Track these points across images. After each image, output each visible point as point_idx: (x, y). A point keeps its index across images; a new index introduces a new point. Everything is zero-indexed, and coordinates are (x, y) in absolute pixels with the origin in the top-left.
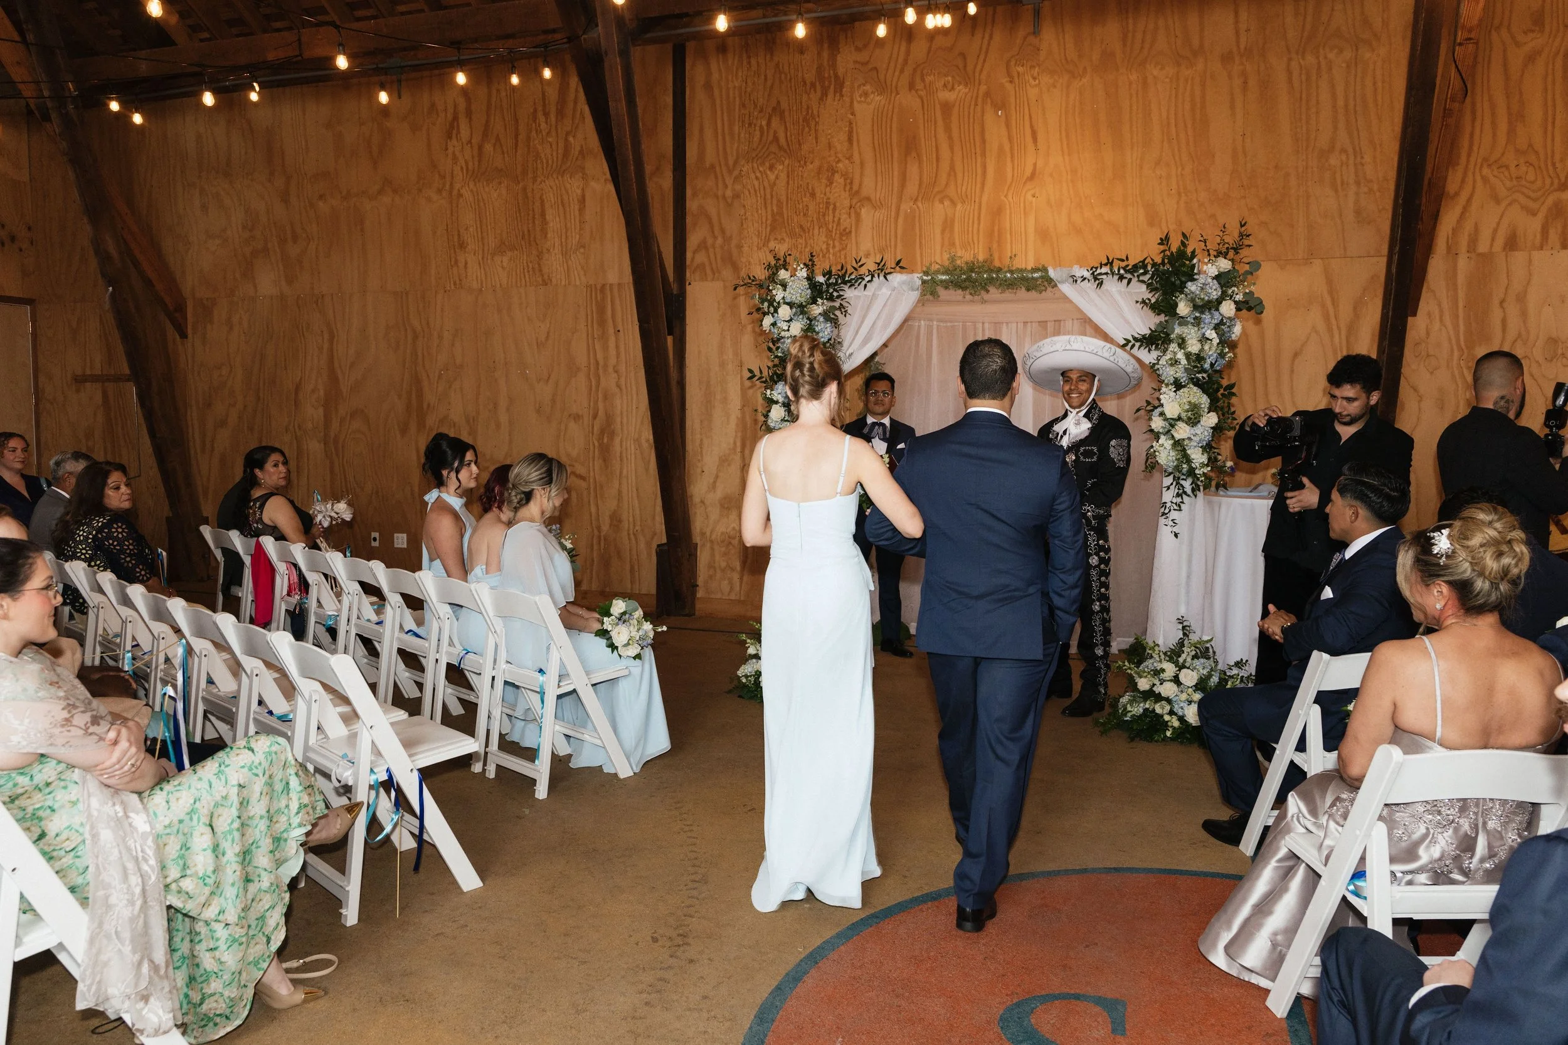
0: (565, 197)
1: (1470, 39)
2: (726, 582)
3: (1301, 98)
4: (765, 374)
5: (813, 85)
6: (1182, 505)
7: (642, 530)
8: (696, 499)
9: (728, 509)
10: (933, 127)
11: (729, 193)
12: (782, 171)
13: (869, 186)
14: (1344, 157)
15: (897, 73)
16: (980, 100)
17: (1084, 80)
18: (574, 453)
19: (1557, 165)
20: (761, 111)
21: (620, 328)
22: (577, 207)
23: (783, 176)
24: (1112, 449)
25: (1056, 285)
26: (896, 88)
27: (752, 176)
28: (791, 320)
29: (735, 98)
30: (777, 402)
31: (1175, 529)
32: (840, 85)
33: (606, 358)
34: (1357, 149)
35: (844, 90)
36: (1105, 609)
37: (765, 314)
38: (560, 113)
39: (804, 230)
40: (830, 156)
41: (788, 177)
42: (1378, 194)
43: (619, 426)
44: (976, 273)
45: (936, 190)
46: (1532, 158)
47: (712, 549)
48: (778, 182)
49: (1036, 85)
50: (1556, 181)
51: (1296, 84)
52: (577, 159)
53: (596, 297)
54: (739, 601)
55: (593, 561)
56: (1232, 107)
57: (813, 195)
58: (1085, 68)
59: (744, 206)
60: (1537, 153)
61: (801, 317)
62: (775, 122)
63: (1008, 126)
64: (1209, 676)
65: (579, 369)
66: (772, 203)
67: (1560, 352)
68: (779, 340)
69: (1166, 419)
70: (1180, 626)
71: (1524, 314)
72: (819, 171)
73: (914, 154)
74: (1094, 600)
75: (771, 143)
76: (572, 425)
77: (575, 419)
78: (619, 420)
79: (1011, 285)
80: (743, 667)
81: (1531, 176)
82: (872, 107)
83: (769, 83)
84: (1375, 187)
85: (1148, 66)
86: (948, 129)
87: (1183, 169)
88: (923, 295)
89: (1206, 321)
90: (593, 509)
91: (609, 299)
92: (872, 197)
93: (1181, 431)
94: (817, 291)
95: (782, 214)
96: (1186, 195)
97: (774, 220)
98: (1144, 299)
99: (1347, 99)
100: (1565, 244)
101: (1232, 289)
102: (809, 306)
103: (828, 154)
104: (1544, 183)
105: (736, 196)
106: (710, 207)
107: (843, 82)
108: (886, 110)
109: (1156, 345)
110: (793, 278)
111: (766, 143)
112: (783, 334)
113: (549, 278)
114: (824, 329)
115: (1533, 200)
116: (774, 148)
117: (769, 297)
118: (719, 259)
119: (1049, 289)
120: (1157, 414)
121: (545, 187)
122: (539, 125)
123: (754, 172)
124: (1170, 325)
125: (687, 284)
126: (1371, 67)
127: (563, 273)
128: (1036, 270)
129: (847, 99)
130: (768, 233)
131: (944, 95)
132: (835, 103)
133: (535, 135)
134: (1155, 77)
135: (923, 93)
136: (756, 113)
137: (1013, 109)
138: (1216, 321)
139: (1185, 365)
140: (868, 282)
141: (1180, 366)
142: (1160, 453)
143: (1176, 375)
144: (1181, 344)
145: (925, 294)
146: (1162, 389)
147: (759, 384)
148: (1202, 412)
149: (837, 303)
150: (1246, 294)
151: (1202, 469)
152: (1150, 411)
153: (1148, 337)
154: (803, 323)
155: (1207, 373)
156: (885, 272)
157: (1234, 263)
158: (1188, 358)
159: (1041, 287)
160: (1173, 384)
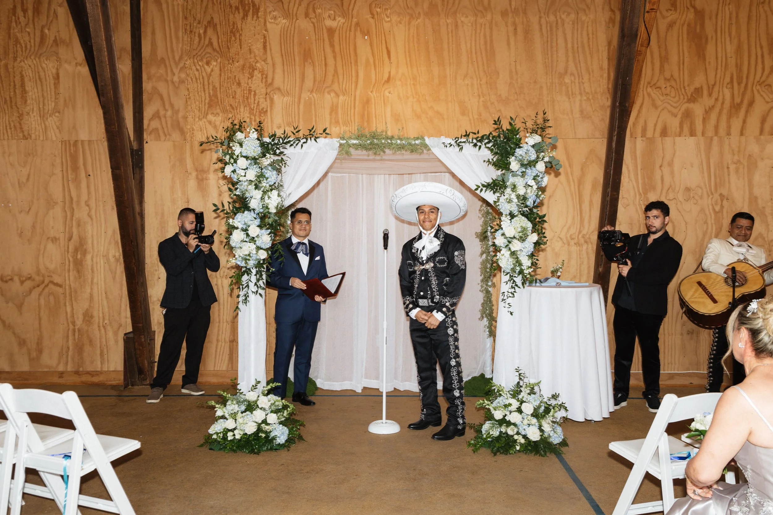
0: (42, 74)
1: (653, 9)
3: (547, 41)
5: (237, 8)
7: (110, 323)
8: (155, 299)
10: (322, 45)
11: (176, 79)
12: (216, 66)
13: (278, 81)
14: (573, 78)
15: (297, 5)
16: (353, 29)
17: (419, 21)
18: (52, 267)
19: (687, 88)
20: (199, 23)
21: (91, 174)
22: (52, 82)
23: (217, 69)
24: (456, 258)
25: (429, 149)
26: (296, 14)
27: (194, 68)
28: (247, 168)
29: (179, 12)
30: (237, 228)
31: (511, 310)
32: (256, 11)
33: (79, 196)
34: (580, 74)
35: (260, 14)
36: (458, 364)
37: (226, 164)
38: (37, 11)
39: (233, 108)
40: (250, 58)
41: (221, 70)
42: (592, 101)
43: (90, 245)
44: (376, 139)
45: (325, 85)
46: (673, 83)
48: (212, 74)
49: (388, 22)
50: (686, 97)
51: (545, 33)
52: (52, 46)
53: (70, 150)
55: (68, 348)
56: (508, 44)
57: (239, 84)
58: (419, 13)
59: (188, 89)
60: (675, 80)
61: (255, 166)
62: (210, 31)
63: (371, 45)
64: (539, 407)
65: (56, 203)
66: (209, 88)
67: (692, 195)
68: (237, 183)
69: (506, 238)
70: (517, 374)
71: (672, 173)
72: (243, 68)
73: (309, 61)
74: (451, 358)
75: (207, 46)
76: (51, 246)
77: (52, 240)
78: (90, 241)
79: (401, 147)
80: (213, 427)
81: (673, 94)
82: (280, 26)
83: (205, 3)
84: (591, 97)
85: (458, 15)
86: (332, 46)
87: (481, 81)
88: (340, 154)
89: (529, 174)
90: (69, 309)
91: (81, 151)
92: (282, 88)
93: (515, 245)
94: (266, 149)
95: (216, 96)
96: (483, 97)
97: (211, 100)
98: (489, 160)
99: (573, 44)
100: (692, 134)
101: (543, 154)
102: (260, 159)
103: (249, 57)
104: (680, 98)
105: (182, 82)
106: (162, 87)
107: (259, 8)
108: (289, 29)
109: (497, 189)
110: (247, 139)
111: (203, 46)
112: (241, 179)
113: (29, 134)
114: (271, 176)
115: (674, 107)
116: (209, 50)
117: (230, 152)
118: (169, 126)
119: (425, 151)
120: (500, 235)
121: (24, 65)
122: (19, 18)
123: (195, 65)
124: (506, 176)
125: (145, 142)
126: (586, 25)
127: (41, 131)
128: (418, 138)
129: (262, 20)
130: (206, 109)
131: (329, 23)
132: (253, 22)
133: (15, 26)
134: (462, 22)
135: (314, 20)
136: (195, 24)
137: (374, 36)
138: (534, 174)
139: (516, 202)
140: (304, 143)
141: (513, 203)
142: (501, 260)
143: (510, 209)
144: (513, 189)
145: (342, 153)
146: (502, 218)
147: (222, 215)
148: (528, 233)
149: (280, 157)
150: (550, 157)
151: (528, 270)
152: (493, 232)
153: (491, 184)
154: (256, 171)
155: (528, 208)
156: (315, 137)
157: (542, 137)
158: (518, 198)
159: (420, 151)
160: (509, 215)
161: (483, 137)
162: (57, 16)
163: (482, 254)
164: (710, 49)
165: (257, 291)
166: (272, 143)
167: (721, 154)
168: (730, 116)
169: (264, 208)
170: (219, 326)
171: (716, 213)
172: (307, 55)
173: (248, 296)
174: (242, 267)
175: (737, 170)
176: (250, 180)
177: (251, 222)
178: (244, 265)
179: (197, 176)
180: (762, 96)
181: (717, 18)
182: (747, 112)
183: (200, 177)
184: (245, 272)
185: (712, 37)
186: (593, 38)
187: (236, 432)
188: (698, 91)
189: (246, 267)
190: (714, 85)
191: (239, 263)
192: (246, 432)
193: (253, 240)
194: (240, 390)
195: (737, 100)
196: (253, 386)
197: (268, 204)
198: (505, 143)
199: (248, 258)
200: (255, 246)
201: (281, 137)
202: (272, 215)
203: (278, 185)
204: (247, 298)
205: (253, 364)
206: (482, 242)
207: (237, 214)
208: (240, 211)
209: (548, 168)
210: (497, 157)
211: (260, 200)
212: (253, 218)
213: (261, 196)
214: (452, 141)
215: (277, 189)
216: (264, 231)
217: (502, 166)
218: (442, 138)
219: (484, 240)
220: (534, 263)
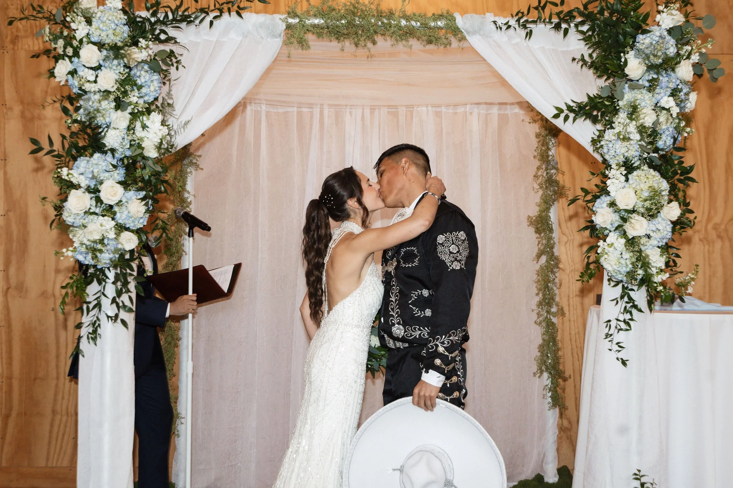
4: (57, 146)
6: (630, 322)
24: (439, 248)
25: (463, 39)
28: (100, 67)
30: (77, 187)
31: (620, 355)
37: (57, 58)
44: (359, 17)
61: (115, 62)
68: (79, 96)
69: (617, 211)
70: (637, 483)
79: (407, 34)
88: (287, 43)
89: (663, 85)
93: (637, 226)
94: (139, 29)
98: (582, 55)
101: (689, 48)
102: (126, 48)
109: (597, 116)
110: (101, 8)
112: (87, 87)
114: (150, 83)
117: (65, 33)
119: (455, 43)
120: (605, 205)
124: (618, 89)
128: (441, 17)
138: (672, 85)
139: (638, 141)
140: (215, 18)
141: (632, 142)
142: (606, 256)
143: (626, 154)
144: (632, 114)
145: (291, 43)
146: (607, 172)
147: (48, 161)
148: (663, 201)
149: (167, 48)
150: (701, 54)
151: (660, 276)
152: (589, 201)
153: (586, 105)
154: (117, 72)
155: (661, 153)
156: (238, 7)
157: (686, 15)
158: (640, 132)
159: (445, 41)
160: (623, 166)
161: (570, 12)
163: (539, 256)
165: (117, 316)
166: (153, 20)
169: (133, 148)
170: (57, 386)
173: (99, 325)
174: (88, 267)
176: (106, 91)
177: (107, 174)
178: (93, 262)
179: (23, 113)
183: (28, 114)
184: (93, 276)
189: (95, 266)
191: (81, 258)
193: (109, 211)
197: (141, 139)
198: (615, 25)
199: (99, 246)
200: (113, 223)
201: (169, 7)
202: (150, 163)
203: (163, 103)
204: (96, 329)
205: (106, 462)
206: (540, 234)
207: (79, 159)
208: (84, 153)
209: (698, 75)
210: (597, 51)
211: (125, 132)
212: (111, 167)
213: (128, 123)
214: (509, 19)
215: (161, 110)
216: (131, 194)
217: (608, 70)
218: (488, 15)
219: (544, 230)
220: (671, 263)
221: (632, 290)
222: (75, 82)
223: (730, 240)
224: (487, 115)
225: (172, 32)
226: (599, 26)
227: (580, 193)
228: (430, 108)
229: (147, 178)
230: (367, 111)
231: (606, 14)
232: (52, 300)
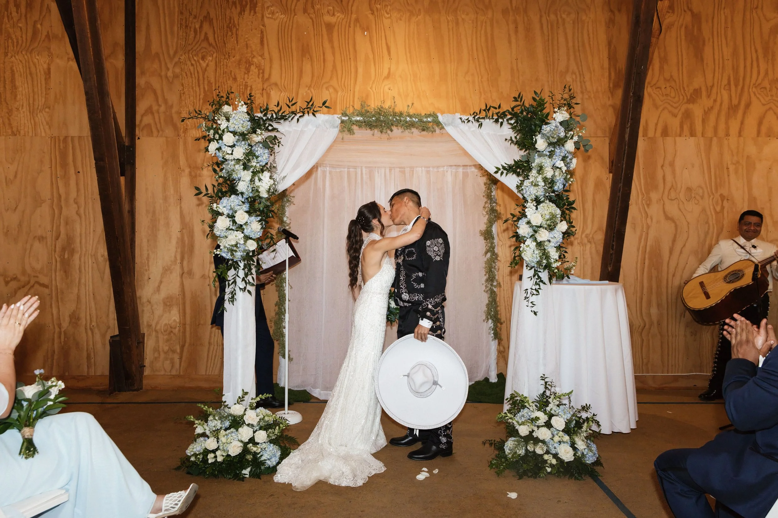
0: (33, 69)
2: (168, 362)
3: (548, 39)
4: (210, 191)
5: (234, 3)
6: (539, 290)
7: (98, 325)
8: (144, 300)
9: (170, 306)
10: (321, 40)
11: (170, 74)
12: (211, 61)
13: (275, 77)
14: (574, 77)
16: (352, 25)
17: (419, 17)
18: (38, 267)
19: (686, 89)
21: (81, 170)
22: (43, 77)
23: (212, 64)
24: (428, 248)
25: (443, 128)
26: (294, 10)
27: (189, 63)
28: (234, 145)
29: (174, 7)
30: (222, 214)
31: (533, 309)
32: (254, 7)
33: (67, 194)
34: (581, 72)
35: (257, 9)
37: (210, 141)
38: (30, 6)
40: (247, 53)
41: (216, 65)
42: (593, 100)
43: (78, 244)
44: (383, 116)
45: (324, 81)
46: (673, 84)
47: (157, 337)
48: (207, 68)
49: (388, 18)
50: (685, 98)
51: (545, 32)
52: (44, 41)
53: (59, 146)
54: (179, 376)
55: (54, 352)
57: (235, 79)
58: (420, 10)
59: (183, 85)
60: (675, 81)
61: (243, 143)
62: (206, 27)
63: (371, 42)
64: (570, 421)
65: (44, 201)
66: (204, 83)
68: (223, 162)
69: (532, 226)
70: (543, 382)
71: (674, 172)
72: (239, 62)
73: (307, 56)
75: (203, 41)
76: (37, 244)
77: (39, 240)
78: (78, 240)
79: (410, 125)
80: (191, 447)
81: (673, 94)
82: (277, 21)
84: (592, 96)
85: (458, 12)
86: (331, 41)
87: (482, 78)
88: (342, 131)
89: (558, 154)
90: (55, 311)
91: (71, 148)
92: (279, 83)
93: (543, 235)
94: (256, 124)
95: (211, 91)
96: (485, 94)
97: (206, 96)
98: (511, 137)
99: (574, 43)
100: (692, 134)
101: (572, 133)
102: (249, 134)
103: (245, 52)
104: (679, 99)
105: (176, 76)
106: (155, 83)
107: (256, 3)
108: (287, 25)
109: (520, 172)
110: (235, 112)
111: (198, 41)
112: (227, 157)
113: (17, 130)
114: (263, 155)
115: (674, 108)
116: (205, 44)
117: (214, 126)
118: (162, 121)
119: (438, 130)
120: (524, 223)
121: (15, 61)
122: (11, 13)
123: (190, 61)
124: (531, 156)
125: (137, 138)
126: (586, 25)
127: (30, 127)
128: (429, 115)
129: (259, 15)
130: (201, 104)
131: (328, 18)
132: (251, 17)
133: (7, 21)
134: (463, 19)
135: (313, 16)
136: (191, 19)
137: (374, 31)
138: (563, 154)
139: (543, 186)
140: (300, 117)
141: (539, 187)
142: (525, 252)
143: (536, 194)
144: (539, 171)
145: (344, 131)
146: (525, 204)
147: (205, 200)
148: (557, 221)
149: (273, 134)
150: (579, 136)
151: (556, 264)
152: (515, 221)
153: (513, 166)
154: (244, 148)
155: (556, 193)
156: (313, 110)
157: (570, 114)
158: (544, 181)
159: (432, 129)
160: (534, 201)
161: (504, 112)
162: (50, 11)
163: (486, 253)
164: (708, 51)
165: (245, 288)
166: (264, 118)
167: (721, 154)
168: (728, 117)
169: (253, 192)
171: (716, 213)
172: (305, 51)
173: (235, 293)
174: (228, 260)
175: (736, 172)
176: (238, 159)
177: (239, 207)
178: (231, 258)
179: (190, 173)
180: (758, 98)
181: (713, 22)
182: (744, 113)
183: (193, 174)
184: (231, 265)
185: (709, 39)
186: (593, 38)
187: (218, 453)
188: (697, 93)
189: (232, 260)
190: (712, 86)
191: (224, 255)
192: (229, 453)
193: (240, 228)
194: (225, 402)
195: (735, 102)
196: (239, 397)
197: (258, 187)
198: (530, 120)
199: (235, 248)
200: (243, 235)
201: (273, 111)
202: (263, 200)
203: (270, 166)
204: (234, 296)
205: (240, 372)
206: (487, 240)
207: (223, 198)
208: (226, 195)
209: (577, 148)
210: (520, 135)
211: (249, 183)
212: (241, 203)
213: (251, 178)
214: (469, 116)
215: (269, 170)
216: (253, 218)
217: (526, 145)
218: (457, 114)
219: (489, 238)
220: (562, 256)
221: (540, 272)
222: (220, 154)
223: (595, 243)
224: (456, 172)
225: (275, 125)
226: (520, 120)
227: (509, 216)
228: (423, 168)
229: (262, 209)
230: (388, 170)
231: (525, 113)
232: (208, 279)
